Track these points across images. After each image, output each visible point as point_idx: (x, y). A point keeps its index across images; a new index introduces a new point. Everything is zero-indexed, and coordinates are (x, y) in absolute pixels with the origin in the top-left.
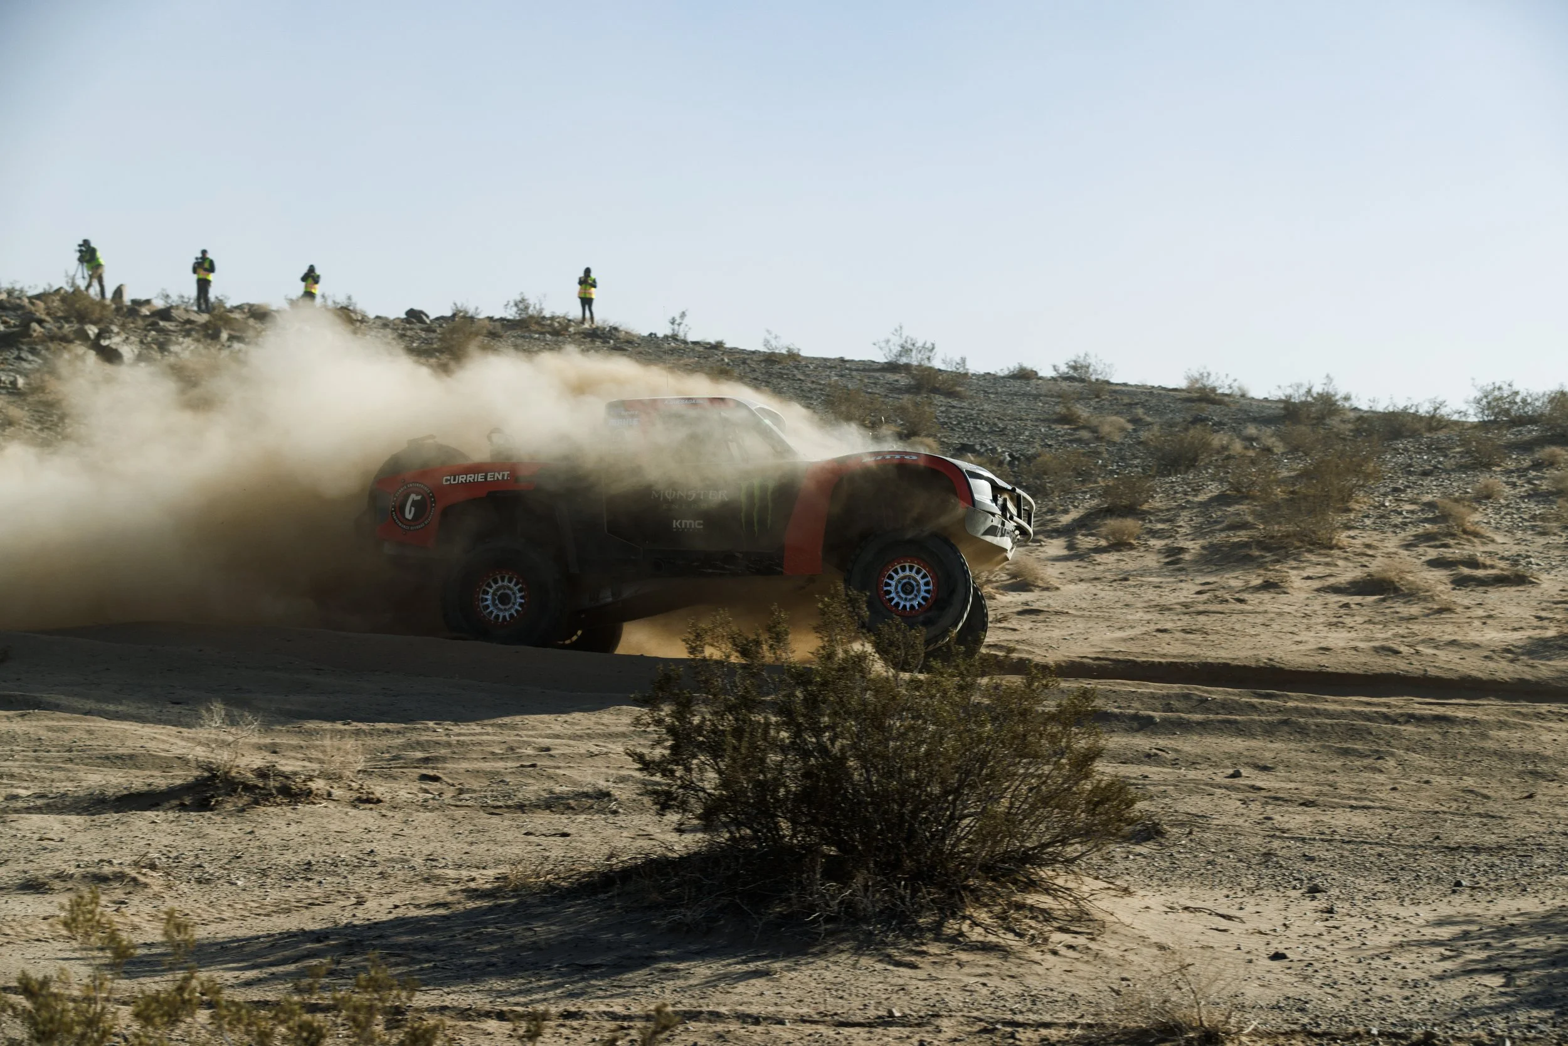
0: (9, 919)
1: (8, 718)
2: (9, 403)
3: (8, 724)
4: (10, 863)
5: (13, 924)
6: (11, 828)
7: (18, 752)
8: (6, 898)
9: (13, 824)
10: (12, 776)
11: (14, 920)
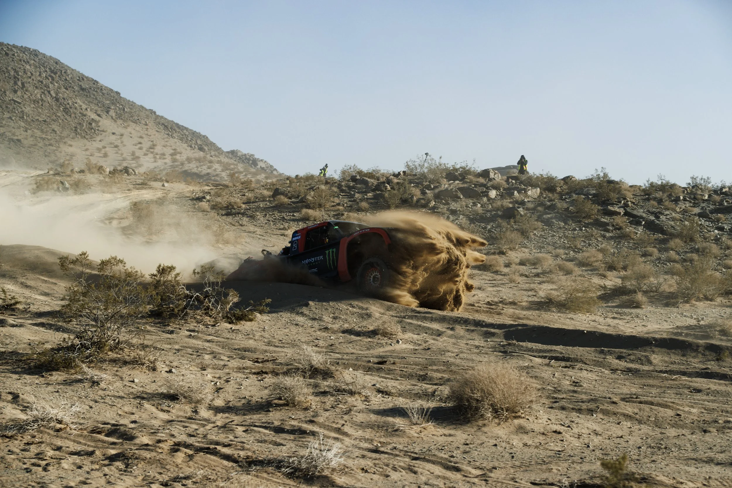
0: (726, 478)
1: (725, 384)
2: (728, 238)
3: (725, 387)
4: (726, 452)
5: (728, 481)
6: (727, 436)
7: (730, 401)
8: (724, 468)
9: (728, 434)
10: (727, 412)
11: (728, 479)
